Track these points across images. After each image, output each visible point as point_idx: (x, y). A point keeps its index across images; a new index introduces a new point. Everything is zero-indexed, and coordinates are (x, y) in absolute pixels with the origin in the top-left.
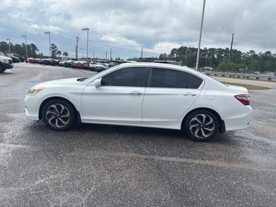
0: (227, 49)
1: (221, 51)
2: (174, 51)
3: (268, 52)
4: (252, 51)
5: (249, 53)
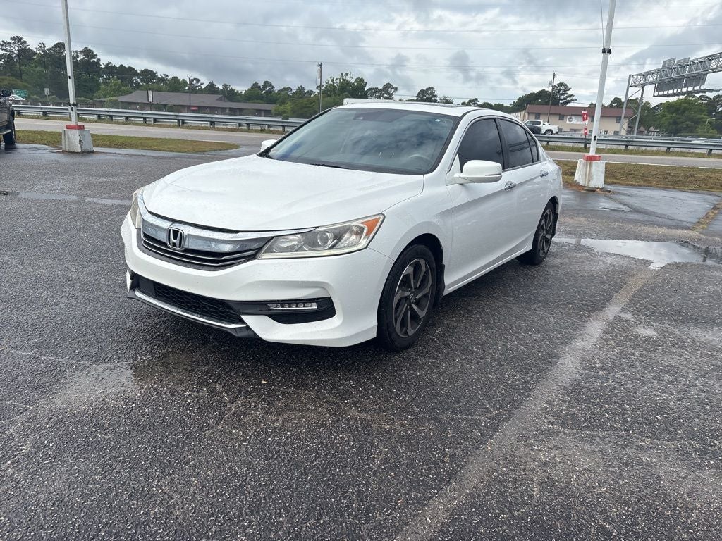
3: (61, 46)
4: (17, 40)
5: (9, 43)
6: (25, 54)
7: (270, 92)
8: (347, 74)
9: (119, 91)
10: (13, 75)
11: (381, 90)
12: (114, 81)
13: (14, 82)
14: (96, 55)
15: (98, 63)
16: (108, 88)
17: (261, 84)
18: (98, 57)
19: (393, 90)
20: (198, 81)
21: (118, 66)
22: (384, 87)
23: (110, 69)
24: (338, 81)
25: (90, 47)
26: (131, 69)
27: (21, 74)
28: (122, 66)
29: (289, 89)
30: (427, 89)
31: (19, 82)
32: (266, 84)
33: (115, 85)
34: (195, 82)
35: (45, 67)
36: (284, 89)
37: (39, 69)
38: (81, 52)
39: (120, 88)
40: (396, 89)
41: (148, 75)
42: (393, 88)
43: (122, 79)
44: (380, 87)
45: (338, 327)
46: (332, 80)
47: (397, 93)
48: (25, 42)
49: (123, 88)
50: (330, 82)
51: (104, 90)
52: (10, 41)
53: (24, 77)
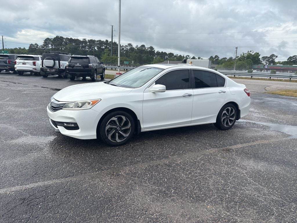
0: (107, 41)
1: (101, 43)
2: (47, 41)
3: (143, 46)
4: (130, 45)
5: (127, 46)
6: (132, 49)
7: (217, 59)
8: (251, 51)
9: (159, 61)
10: (127, 56)
11: (269, 57)
12: (159, 57)
13: (126, 59)
14: (154, 49)
15: (154, 51)
16: (156, 60)
17: (214, 57)
18: (155, 49)
19: (275, 57)
20: (189, 56)
21: (161, 52)
22: (270, 56)
23: (158, 53)
24: (246, 54)
25: (152, 46)
26: (165, 53)
27: (129, 56)
28: (162, 52)
29: (225, 58)
30: (293, 56)
31: (128, 59)
32: (216, 56)
33: (158, 59)
34: (187, 57)
35: (137, 54)
36: (224, 58)
37: (135, 54)
38: (149, 48)
39: (160, 60)
40: (277, 57)
41: (171, 55)
42: (275, 56)
43: (161, 57)
44: (269, 56)
45: (79, 133)
46: (244, 54)
47: (277, 58)
48: (132, 45)
49: (161, 60)
50: (242, 55)
51: (155, 61)
52: (127, 45)
53: (130, 57)
